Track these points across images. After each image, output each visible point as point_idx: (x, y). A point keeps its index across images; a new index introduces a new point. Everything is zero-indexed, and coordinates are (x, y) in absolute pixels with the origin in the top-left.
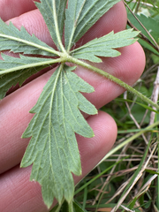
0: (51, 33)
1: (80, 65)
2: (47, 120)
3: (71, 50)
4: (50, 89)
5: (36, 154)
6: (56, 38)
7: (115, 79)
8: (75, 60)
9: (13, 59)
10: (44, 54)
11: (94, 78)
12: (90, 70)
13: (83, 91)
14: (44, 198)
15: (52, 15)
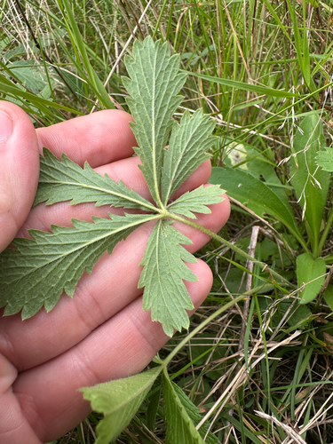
0: (151, 191)
1: (177, 220)
2: (155, 270)
3: (168, 204)
4: (153, 243)
5: (151, 300)
6: (155, 195)
7: (205, 230)
8: (173, 215)
9: (119, 218)
10: (143, 209)
11: (188, 230)
12: (186, 224)
13: (183, 243)
14: (166, 332)
15: (152, 175)
